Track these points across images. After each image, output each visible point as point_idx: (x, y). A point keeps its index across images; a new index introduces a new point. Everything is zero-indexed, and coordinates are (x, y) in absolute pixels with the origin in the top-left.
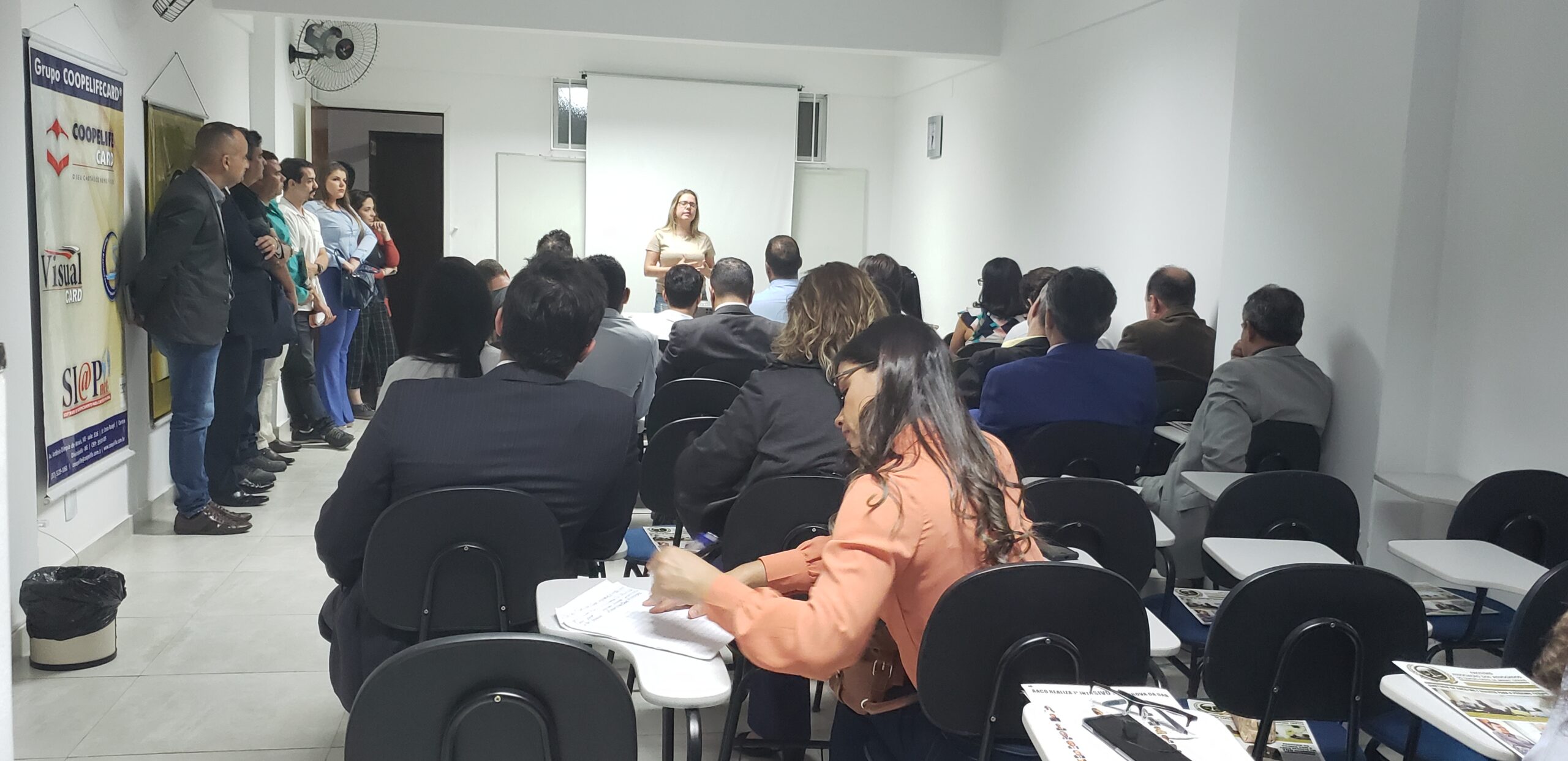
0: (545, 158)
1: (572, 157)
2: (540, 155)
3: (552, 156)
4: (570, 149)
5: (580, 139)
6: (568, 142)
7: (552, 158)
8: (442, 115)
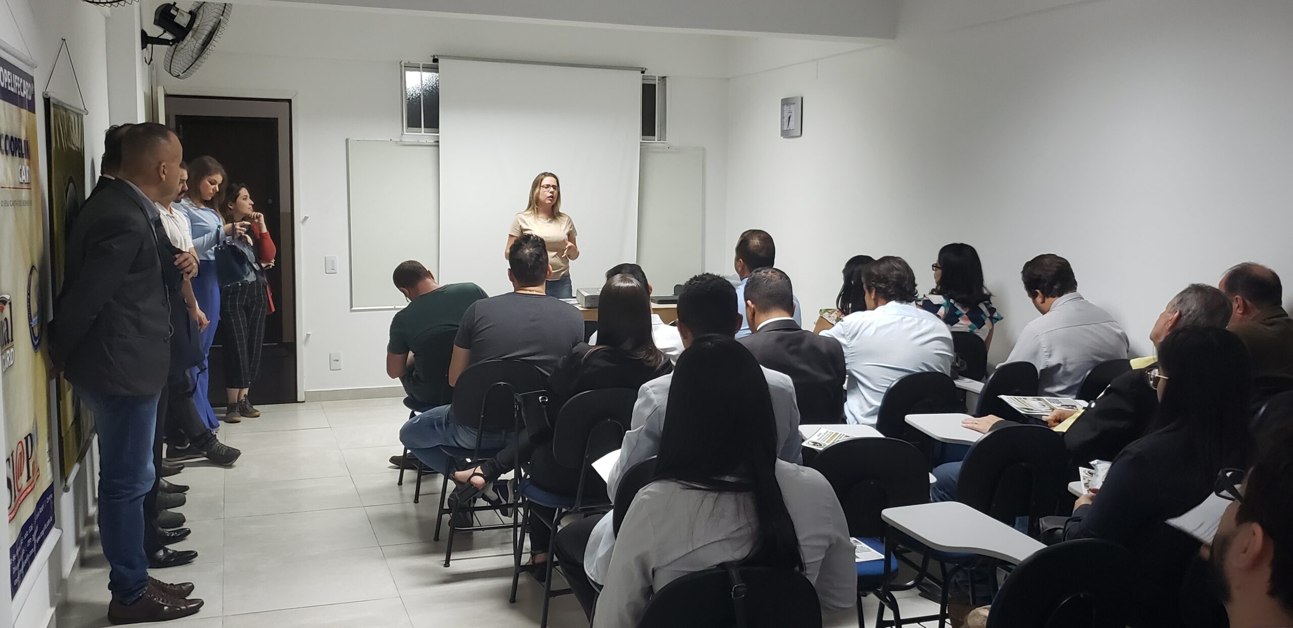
0: (397, 142)
1: (423, 141)
2: (391, 140)
3: (401, 141)
4: (423, 133)
5: (433, 123)
6: (421, 127)
7: (403, 143)
8: (290, 101)
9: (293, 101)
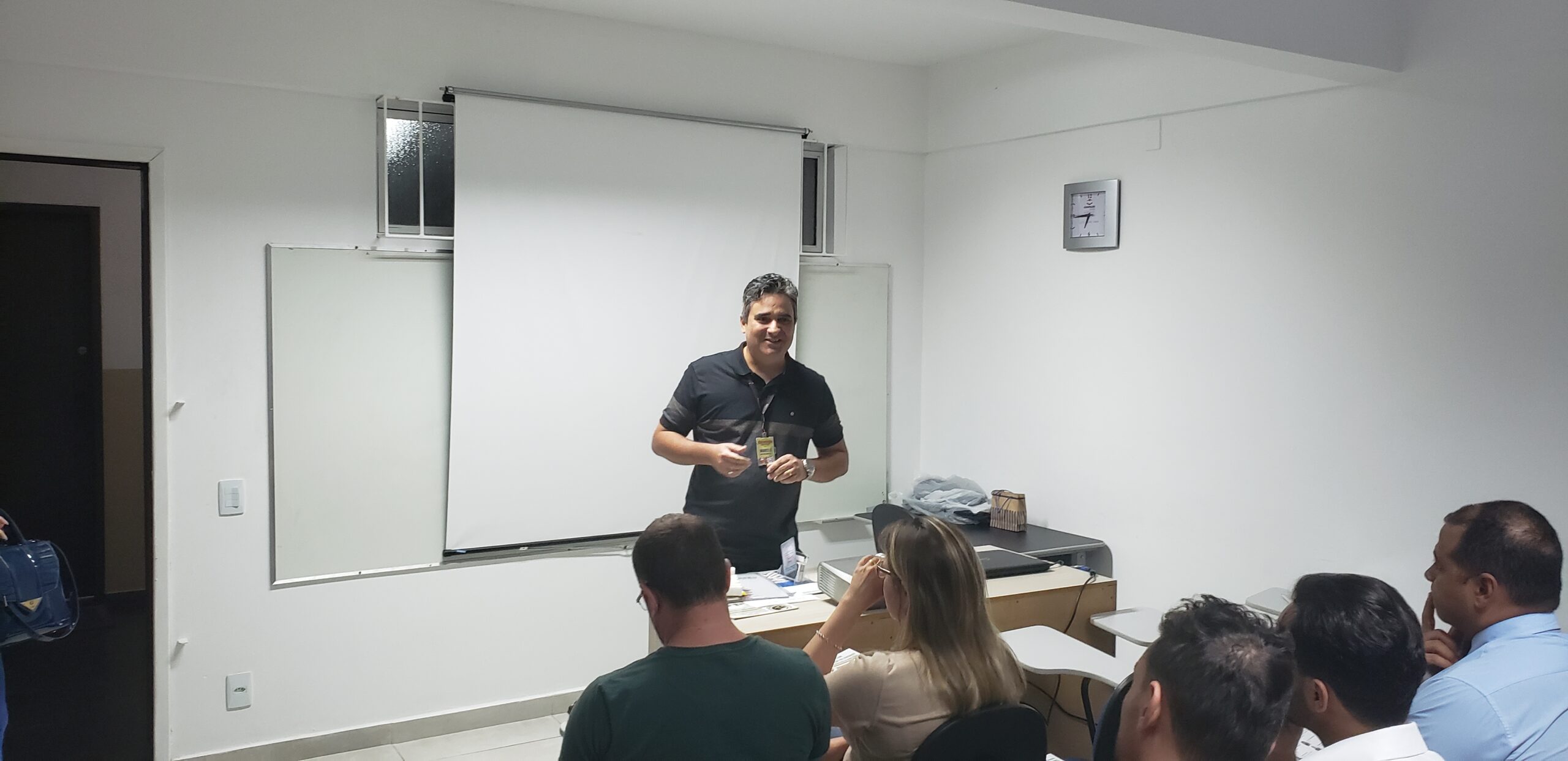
0: (367, 252)
1: (419, 250)
2: (356, 247)
4: (422, 235)
5: (442, 219)
6: (418, 223)
7: (381, 254)
8: (144, 168)
9: (151, 166)
